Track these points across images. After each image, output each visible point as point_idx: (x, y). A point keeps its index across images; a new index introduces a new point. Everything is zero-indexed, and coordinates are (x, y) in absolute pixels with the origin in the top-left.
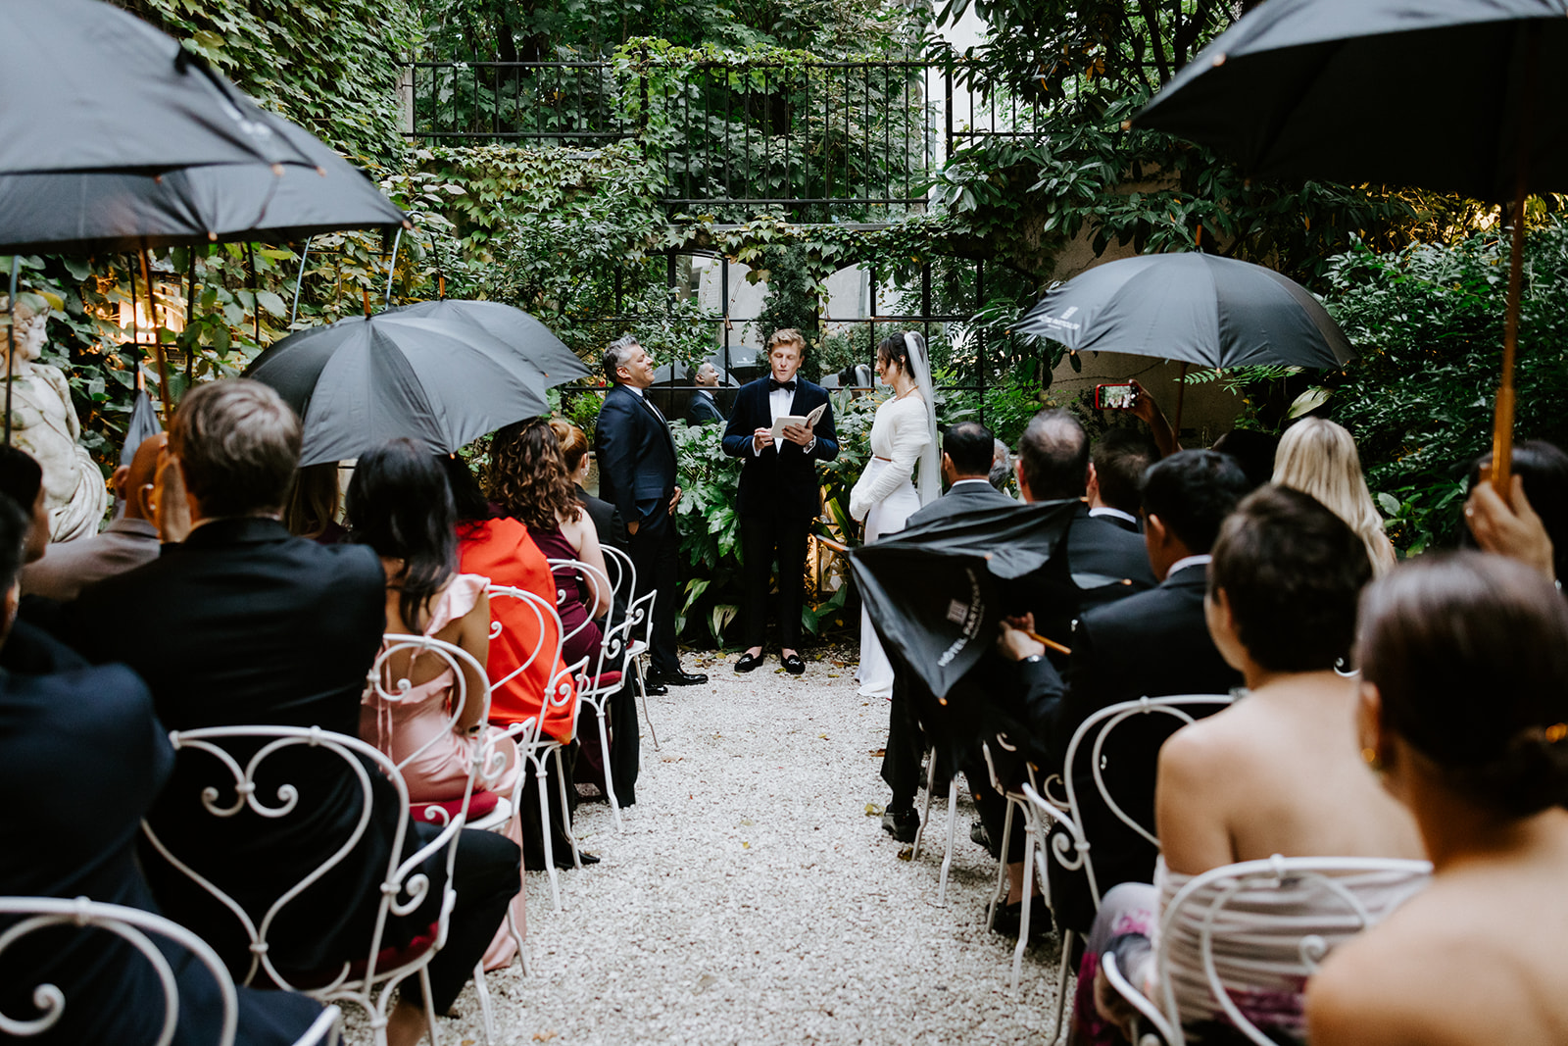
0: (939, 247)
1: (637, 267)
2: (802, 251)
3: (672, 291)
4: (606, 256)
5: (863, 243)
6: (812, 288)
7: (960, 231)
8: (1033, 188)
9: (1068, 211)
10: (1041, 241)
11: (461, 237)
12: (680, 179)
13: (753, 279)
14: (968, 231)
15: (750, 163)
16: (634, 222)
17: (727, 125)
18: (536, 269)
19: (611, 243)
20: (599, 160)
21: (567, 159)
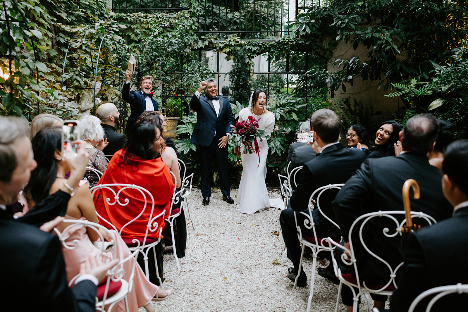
0: (293, 48)
1: (188, 55)
2: (245, 49)
3: (200, 63)
4: (177, 51)
5: (266, 46)
6: (248, 62)
7: (300, 42)
8: (332, 25)
9: (345, 33)
10: (328, 45)
11: (128, 45)
12: (203, 26)
13: (228, 59)
14: (303, 42)
15: (226, 21)
16: (187, 39)
17: (219, 8)
18: (153, 55)
19: (179, 46)
20: (175, 18)
21: (164, 17)
